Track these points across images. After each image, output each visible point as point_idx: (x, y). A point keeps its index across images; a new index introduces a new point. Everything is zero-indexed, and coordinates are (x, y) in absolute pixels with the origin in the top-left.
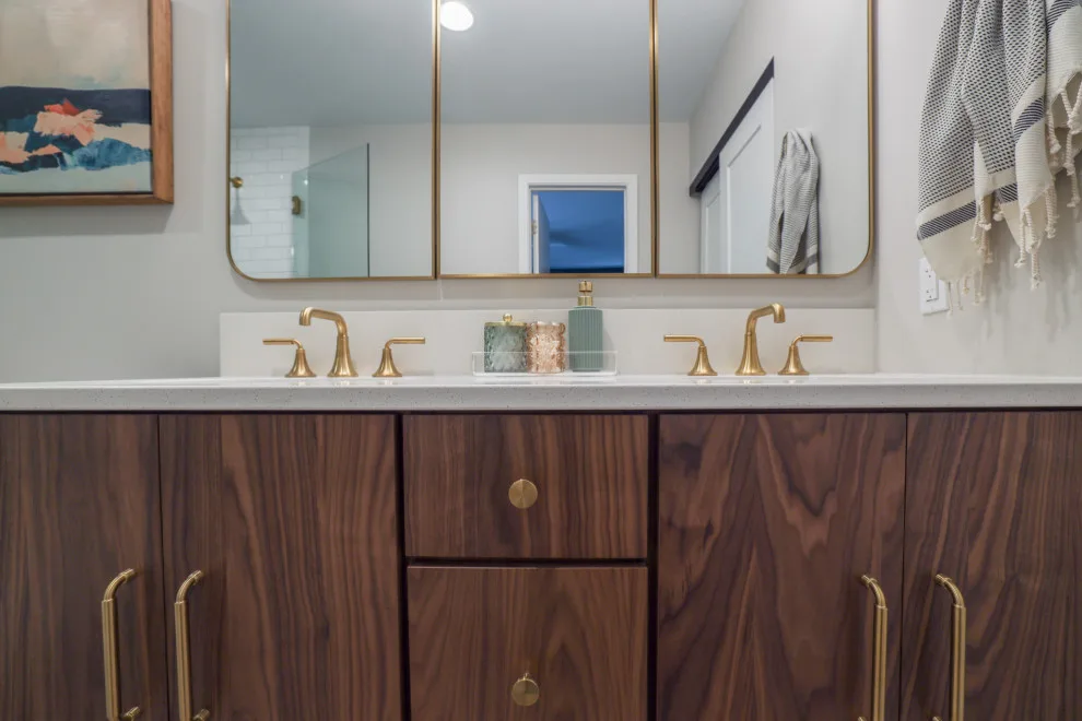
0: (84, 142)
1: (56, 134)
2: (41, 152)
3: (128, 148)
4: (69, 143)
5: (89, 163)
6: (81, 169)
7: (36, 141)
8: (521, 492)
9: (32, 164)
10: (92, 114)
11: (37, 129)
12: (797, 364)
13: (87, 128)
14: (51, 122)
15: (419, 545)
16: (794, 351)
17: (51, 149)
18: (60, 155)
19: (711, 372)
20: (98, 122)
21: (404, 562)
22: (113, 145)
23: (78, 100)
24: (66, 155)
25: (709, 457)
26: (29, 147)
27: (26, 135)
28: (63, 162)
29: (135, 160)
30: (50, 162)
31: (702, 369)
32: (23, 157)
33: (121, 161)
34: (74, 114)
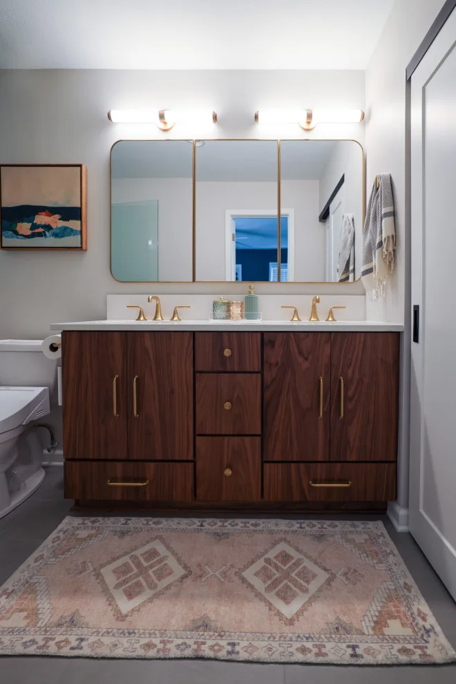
0: (54, 227)
1: (43, 223)
2: (37, 231)
3: (72, 230)
4: (48, 227)
5: (56, 235)
6: (53, 238)
7: (34, 227)
8: (227, 352)
9: (33, 236)
10: (58, 216)
11: (35, 222)
12: (333, 317)
13: (56, 222)
14: (41, 219)
15: (199, 367)
16: (331, 313)
17: (40, 230)
18: (44, 232)
19: (299, 320)
20: (60, 219)
21: (195, 372)
22: (65, 228)
23: (52, 211)
24: (47, 233)
25: (277, 344)
26: (31, 229)
27: (30, 224)
28: (45, 235)
29: (74, 235)
30: (40, 235)
31: (296, 319)
32: (29, 232)
33: (69, 235)
34: (50, 216)
